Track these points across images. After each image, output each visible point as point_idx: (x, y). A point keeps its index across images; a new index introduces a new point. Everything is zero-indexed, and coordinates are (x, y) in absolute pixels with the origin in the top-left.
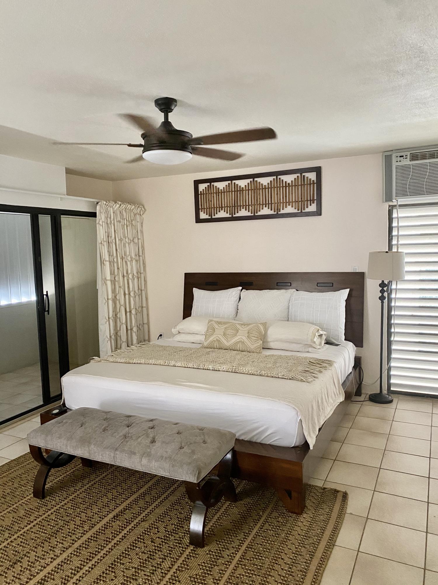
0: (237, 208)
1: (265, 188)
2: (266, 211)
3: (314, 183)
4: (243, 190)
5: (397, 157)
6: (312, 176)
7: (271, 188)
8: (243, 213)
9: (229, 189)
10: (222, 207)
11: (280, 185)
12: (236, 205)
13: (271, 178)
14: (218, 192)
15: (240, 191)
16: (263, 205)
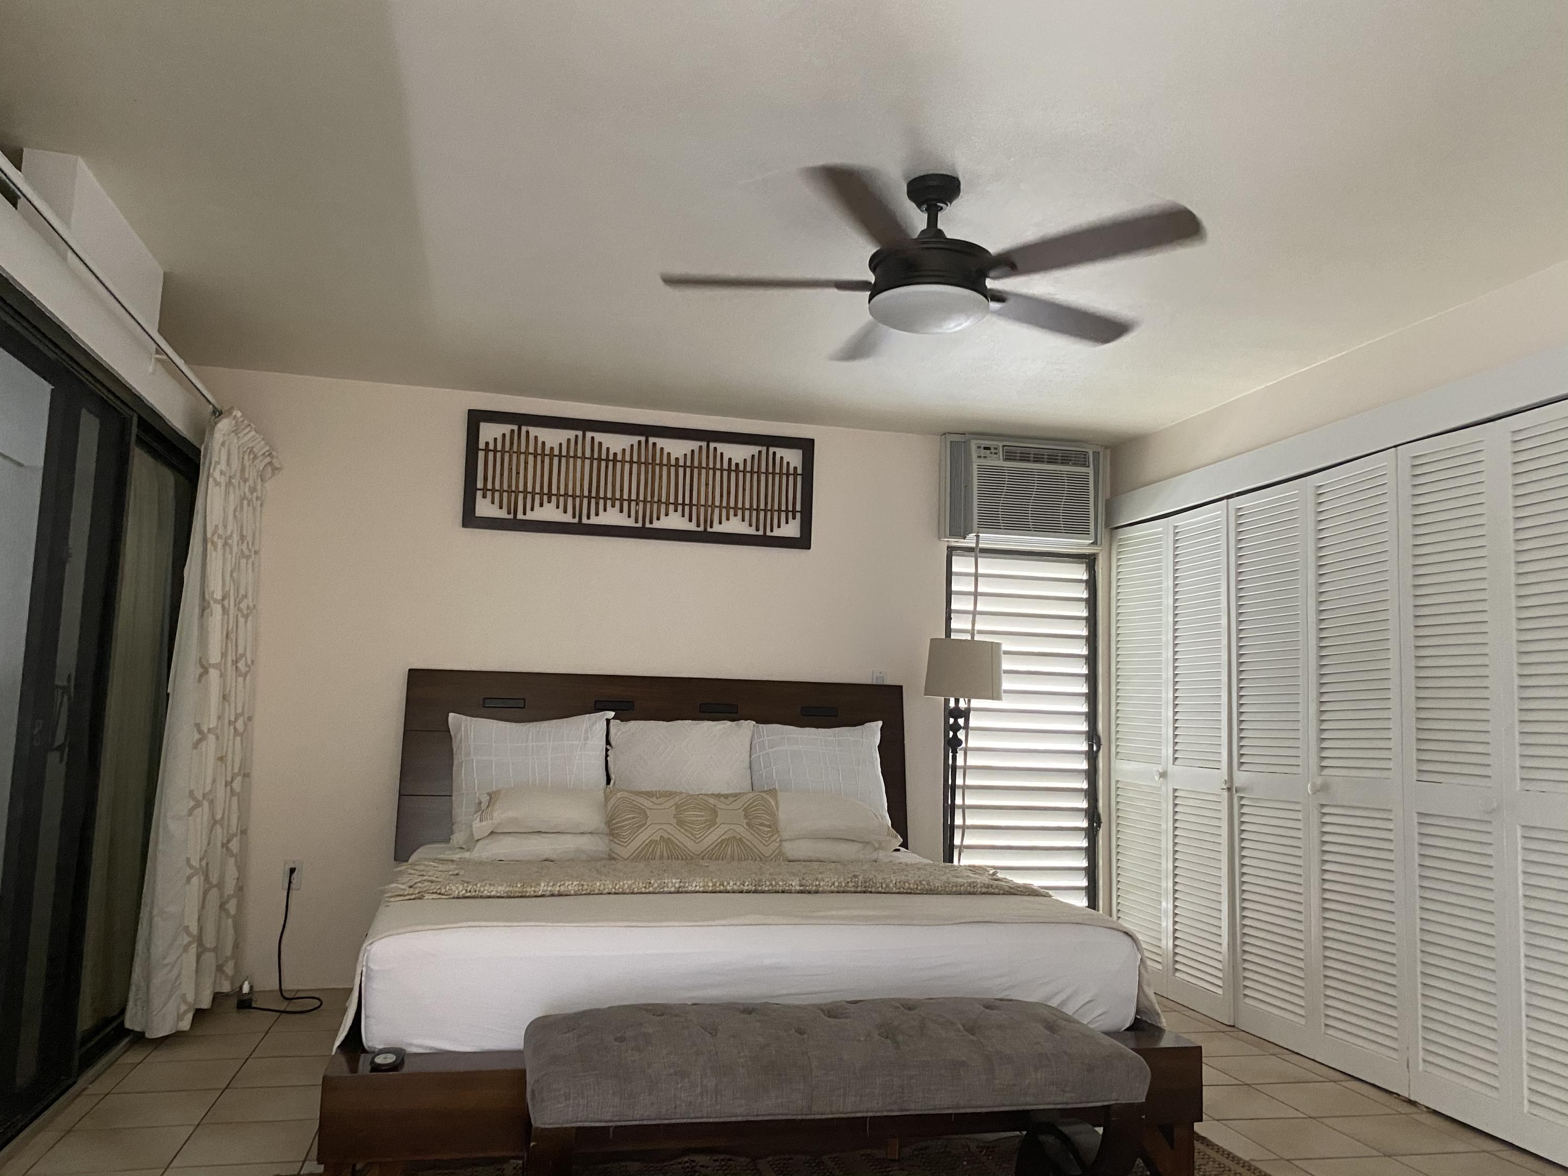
0: (597, 504)
1: (677, 465)
2: (674, 521)
3: (795, 474)
4: (615, 460)
5: (979, 447)
6: (793, 457)
7: (692, 467)
8: (611, 517)
9: (576, 450)
10: (550, 495)
11: (715, 463)
12: (594, 494)
13: (694, 445)
14: (541, 453)
15: (607, 460)
16: (667, 504)
